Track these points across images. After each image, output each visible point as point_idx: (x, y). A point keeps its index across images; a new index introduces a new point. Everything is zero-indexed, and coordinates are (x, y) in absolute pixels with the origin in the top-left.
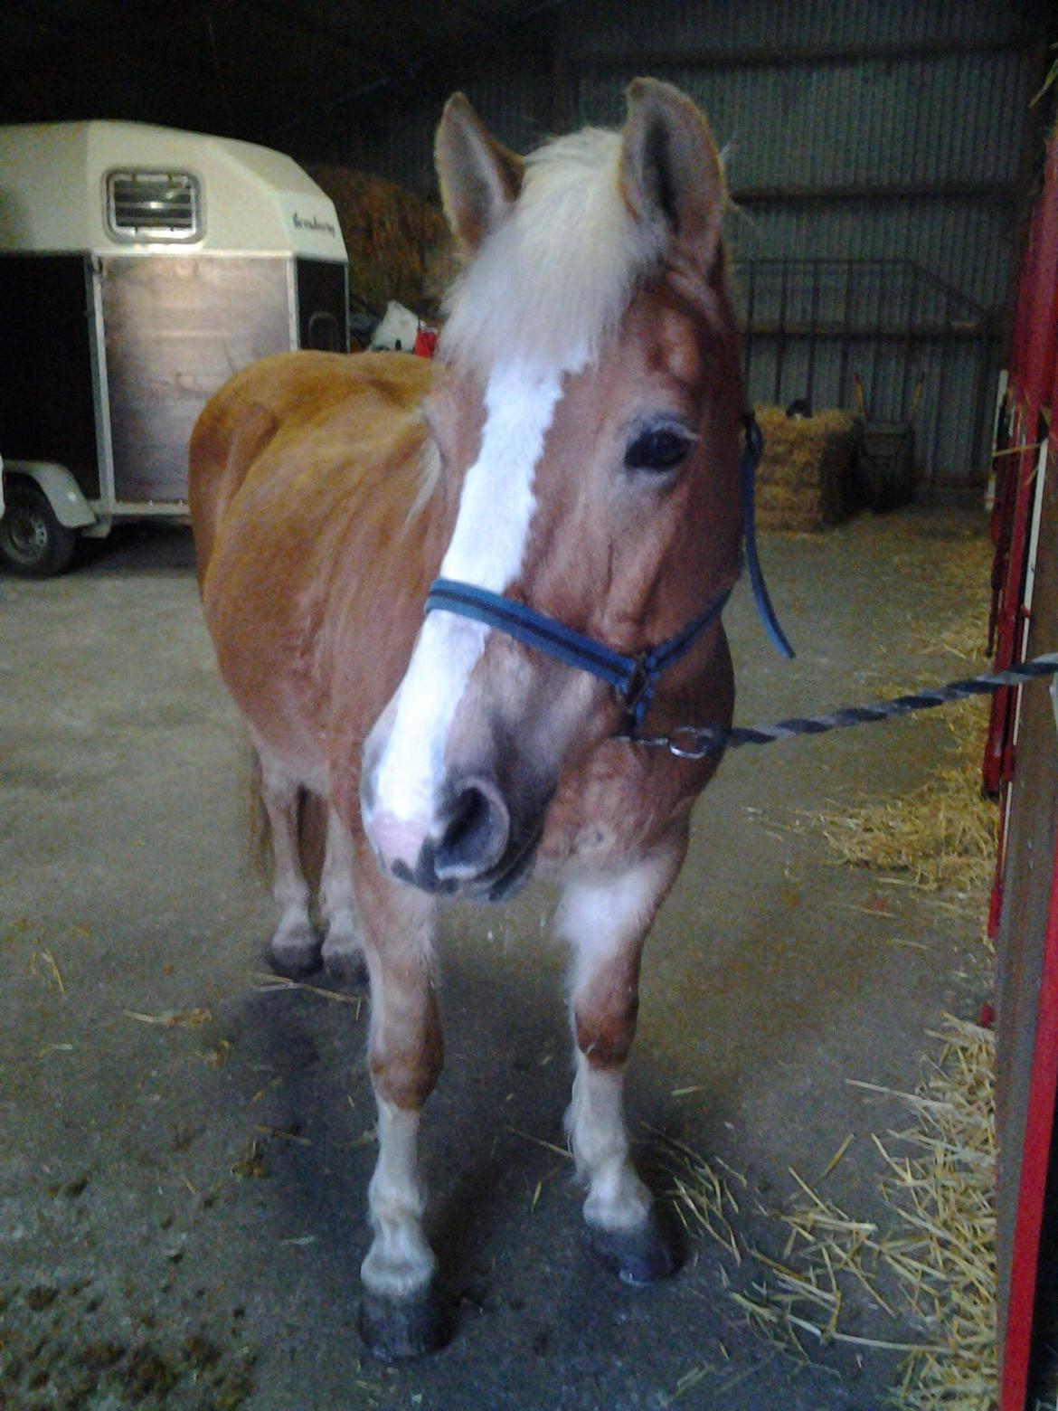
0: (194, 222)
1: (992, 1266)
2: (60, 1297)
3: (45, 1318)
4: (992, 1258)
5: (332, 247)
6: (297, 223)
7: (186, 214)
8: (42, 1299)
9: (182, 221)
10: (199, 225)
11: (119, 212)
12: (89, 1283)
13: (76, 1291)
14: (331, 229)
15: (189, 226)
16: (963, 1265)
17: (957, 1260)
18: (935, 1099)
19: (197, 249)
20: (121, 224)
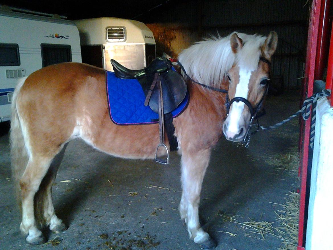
0: (124, 37)
1: (298, 231)
2: (123, 233)
3: (121, 236)
4: (298, 230)
5: (153, 42)
6: (146, 37)
7: (123, 36)
8: (120, 233)
9: (121, 37)
10: (125, 38)
11: (109, 36)
12: (128, 231)
13: (126, 232)
14: (152, 38)
15: (123, 38)
16: (292, 231)
17: (291, 230)
18: (287, 205)
19: (125, 43)
20: (108, 38)
